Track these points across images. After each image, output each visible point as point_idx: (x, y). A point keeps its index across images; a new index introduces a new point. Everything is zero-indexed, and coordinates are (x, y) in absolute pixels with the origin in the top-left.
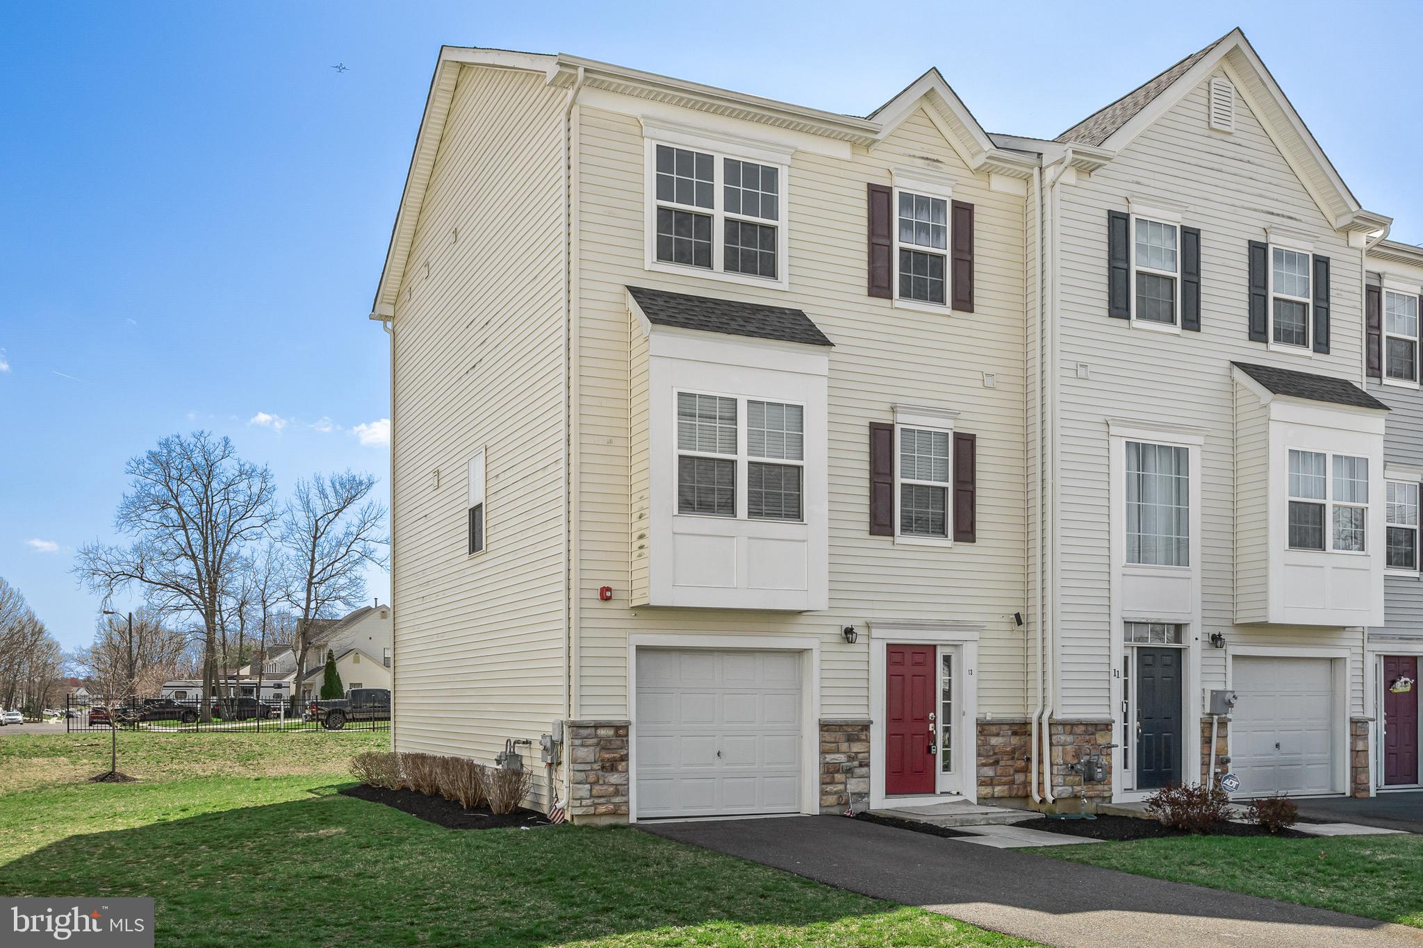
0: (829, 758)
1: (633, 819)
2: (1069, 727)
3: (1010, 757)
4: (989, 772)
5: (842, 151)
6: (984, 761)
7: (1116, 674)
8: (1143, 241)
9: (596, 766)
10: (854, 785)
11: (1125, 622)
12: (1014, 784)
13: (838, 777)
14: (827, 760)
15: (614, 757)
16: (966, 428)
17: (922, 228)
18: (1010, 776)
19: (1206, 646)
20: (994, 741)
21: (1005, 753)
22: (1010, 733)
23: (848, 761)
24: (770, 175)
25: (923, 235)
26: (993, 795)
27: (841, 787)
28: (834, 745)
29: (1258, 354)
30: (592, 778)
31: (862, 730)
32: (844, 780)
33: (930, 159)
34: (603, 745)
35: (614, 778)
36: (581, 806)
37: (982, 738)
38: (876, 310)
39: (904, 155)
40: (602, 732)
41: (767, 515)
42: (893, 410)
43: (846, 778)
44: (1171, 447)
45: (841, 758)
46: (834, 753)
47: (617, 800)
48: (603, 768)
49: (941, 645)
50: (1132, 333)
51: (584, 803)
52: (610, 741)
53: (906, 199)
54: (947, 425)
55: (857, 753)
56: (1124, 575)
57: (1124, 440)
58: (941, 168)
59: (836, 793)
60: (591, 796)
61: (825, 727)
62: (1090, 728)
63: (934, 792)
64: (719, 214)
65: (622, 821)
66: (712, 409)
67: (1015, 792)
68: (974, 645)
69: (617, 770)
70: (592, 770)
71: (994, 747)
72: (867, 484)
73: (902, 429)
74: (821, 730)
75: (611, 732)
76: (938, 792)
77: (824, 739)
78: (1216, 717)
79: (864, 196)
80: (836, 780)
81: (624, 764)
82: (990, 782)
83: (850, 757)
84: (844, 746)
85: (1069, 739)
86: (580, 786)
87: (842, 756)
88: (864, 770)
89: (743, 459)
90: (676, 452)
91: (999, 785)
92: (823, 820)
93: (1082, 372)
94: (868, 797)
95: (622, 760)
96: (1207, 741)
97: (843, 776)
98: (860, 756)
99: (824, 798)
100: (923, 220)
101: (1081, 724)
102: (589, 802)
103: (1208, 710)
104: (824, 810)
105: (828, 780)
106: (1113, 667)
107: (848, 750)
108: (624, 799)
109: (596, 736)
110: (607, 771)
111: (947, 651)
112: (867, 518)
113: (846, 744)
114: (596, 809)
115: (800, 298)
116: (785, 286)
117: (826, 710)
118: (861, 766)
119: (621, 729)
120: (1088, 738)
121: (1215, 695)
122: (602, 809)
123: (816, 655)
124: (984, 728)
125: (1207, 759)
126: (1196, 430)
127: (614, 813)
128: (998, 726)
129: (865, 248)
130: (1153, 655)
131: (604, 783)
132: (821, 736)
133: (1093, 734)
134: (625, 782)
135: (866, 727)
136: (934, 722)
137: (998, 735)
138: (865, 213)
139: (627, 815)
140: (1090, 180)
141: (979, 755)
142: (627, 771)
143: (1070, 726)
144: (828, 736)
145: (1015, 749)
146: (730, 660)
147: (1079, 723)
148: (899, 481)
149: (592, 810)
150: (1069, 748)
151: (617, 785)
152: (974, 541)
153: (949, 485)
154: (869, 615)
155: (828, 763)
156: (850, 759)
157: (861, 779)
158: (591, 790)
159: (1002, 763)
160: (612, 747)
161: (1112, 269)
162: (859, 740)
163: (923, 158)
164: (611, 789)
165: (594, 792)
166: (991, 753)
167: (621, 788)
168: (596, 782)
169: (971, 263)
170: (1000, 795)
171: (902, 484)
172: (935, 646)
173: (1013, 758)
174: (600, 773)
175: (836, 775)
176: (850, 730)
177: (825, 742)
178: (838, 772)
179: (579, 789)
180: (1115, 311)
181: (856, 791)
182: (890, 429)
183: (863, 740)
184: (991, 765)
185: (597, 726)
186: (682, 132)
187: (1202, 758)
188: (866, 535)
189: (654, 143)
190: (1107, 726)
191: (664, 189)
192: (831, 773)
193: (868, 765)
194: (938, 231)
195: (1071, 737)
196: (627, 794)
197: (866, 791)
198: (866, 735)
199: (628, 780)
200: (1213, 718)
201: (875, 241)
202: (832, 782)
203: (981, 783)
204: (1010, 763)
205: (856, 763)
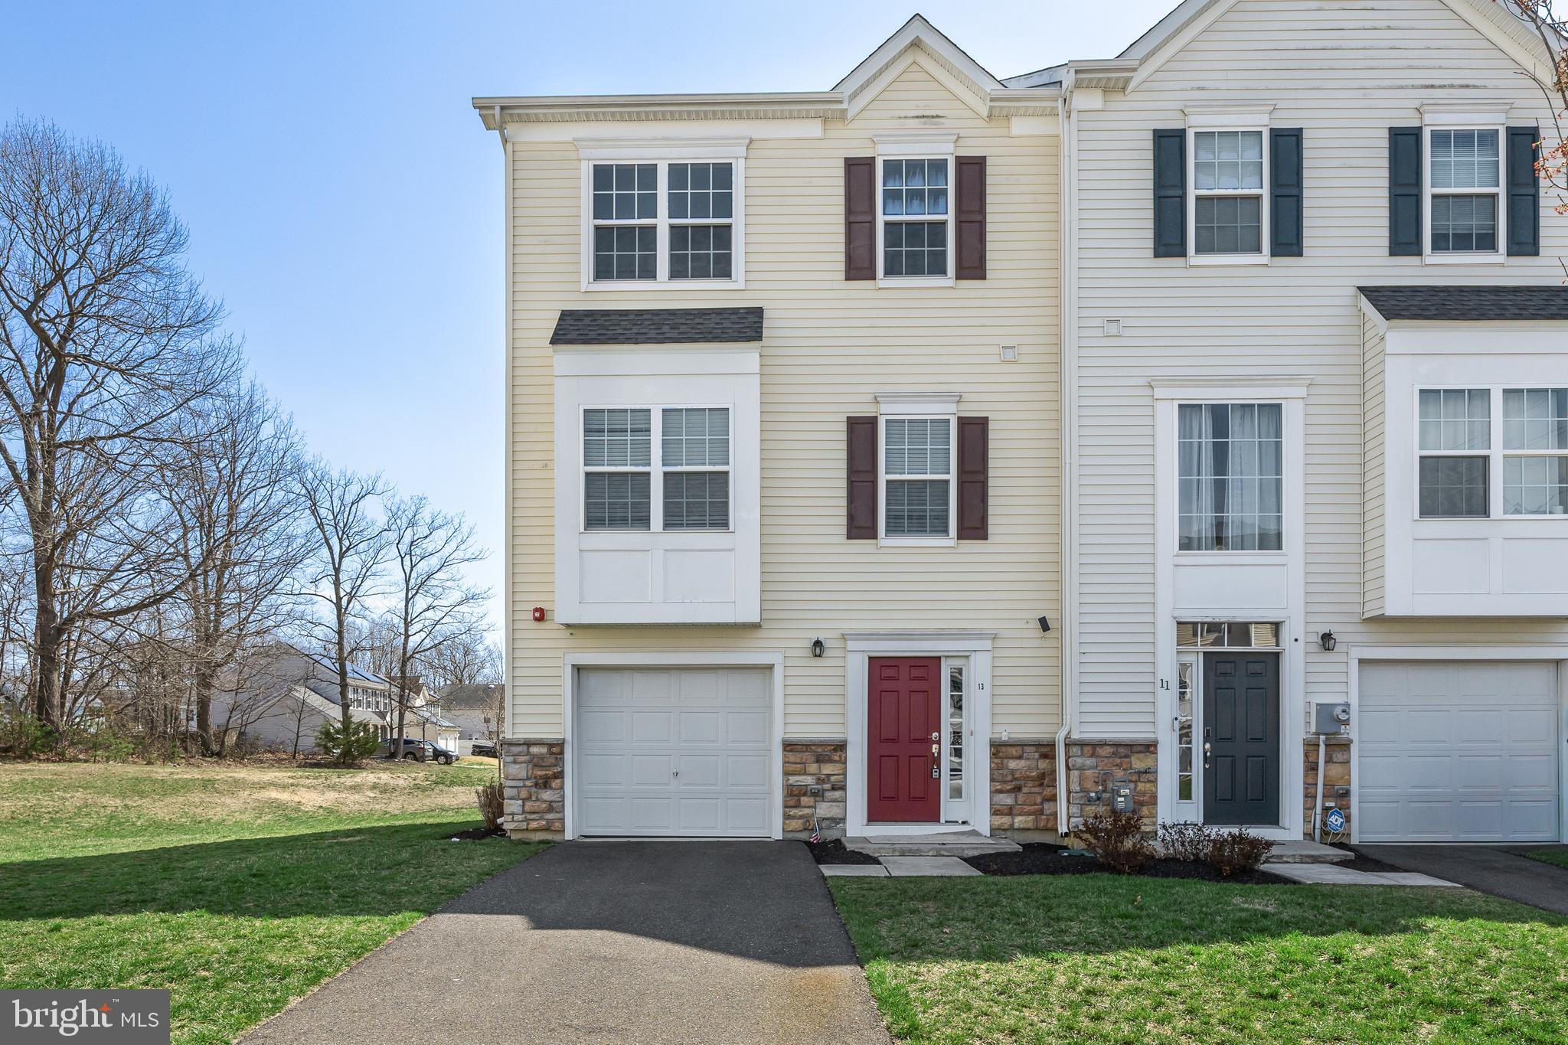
0: (793, 780)
1: (569, 835)
2: (1089, 748)
3: (1037, 783)
4: (1007, 800)
5: (813, 129)
6: (999, 787)
7: (1165, 685)
8: (1206, 157)
9: (528, 783)
10: (824, 810)
11: (1179, 623)
12: (1042, 814)
13: (804, 800)
14: (790, 782)
15: (546, 774)
16: (972, 411)
17: (916, 195)
18: (1035, 804)
19: (1314, 648)
20: (1013, 764)
21: (1033, 779)
22: (1037, 755)
23: (817, 784)
24: (724, 173)
25: (916, 203)
26: (1012, 825)
27: (807, 811)
28: (799, 766)
29: (1406, 272)
30: (524, 794)
31: (835, 750)
32: (812, 804)
33: (928, 117)
34: (536, 762)
35: (547, 795)
36: (513, 821)
37: (997, 761)
38: (854, 294)
39: (892, 118)
40: (534, 750)
41: (688, 525)
42: (876, 401)
43: (816, 801)
44: (1254, 405)
45: (808, 780)
46: (799, 774)
47: (550, 816)
48: (536, 785)
49: (946, 657)
50: (1193, 272)
51: (516, 818)
52: (543, 759)
53: (893, 168)
54: (949, 411)
55: (828, 775)
56: (1176, 566)
57: (1176, 404)
58: (943, 124)
59: (801, 817)
60: (524, 812)
61: (789, 746)
62: (1122, 750)
63: (939, 821)
64: (663, 222)
65: (557, 838)
66: (623, 422)
67: (1042, 824)
68: (989, 655)
69: (551, 788)
70: (524, 786)
71: (1013, 772)
72: (844, 483)
73: (887, 421)
74: (784, 750)
75: (544, 750)
76: (942, 820)
77: (787, 760)
78: (1322, 737)
79: (841, 172)
80: (803, 804)
81: (558, 781)
82: (1010, 811)
83: (819, 779)
84: (813, 768)
85: (1089, 762)
86: (513, 801)
87: (809, 778)
88: (837, 794)
89: (657, 470)
90: (583, 469)
91: (1019, 815)
92: (786, 845)
93: (1113, 329)
94: (844, 823)
95: (556, 778)
96: (1311, 767)
97: (812, 799)
98: (833, 778)
99: (787, 822)
100: (916, 186)
101: (1106, 744)
102: (520, 817)
103: (1313, 729)
104: (790, 836)
105: (791, 803)
106: (1160, 676)
107: (817, 772)
108: (558, 816)
109: (528, 753)
110: (540, 788)
111: (957, 663)
112: (844, 521)
113: (815, 765)
114: (528, 824)
115: (759, 295)
116: (741, 285)
117: (790, 728)
118: (834, 789)
119: (556, 748)
120: (1118, 761)
121: (1324, 710)
122: (534, 825)
123: (778, 672)
124: (999, 749)
125: (1312, 790)
126: (1290, 380)
127: (547, 829)
128: (1020, 748)
129: (842, 229)
130: (1234, 662)
131: (537, 800)
132: (784, 756)
133: (1127, 756)
134: (560, 799)
135: (841, 747)
136: (939, 742)
137: (1020, 757)
138: (842, 191)
139: (562, 831)
140: (1127, 98)
141: (992, 780)
142: (562, 788)
143: (1092, 747)
144: (792, 757)
145: (1044, 774)
146: (687, 678)
147: (1103, 744)
148: (883, 477)
149: (524, 826)
150: (1088, 773)
151: (551, 802)
152: (985, 538)
153: (952, 477)
154: (848, 626)
155: (791, 785)
156: (820, 781)
157: (834, 804)
158: (523, 806)
159: (1025, 790)
160: (544, 764)
161: (1159, 200)
162: (831, 761)
163: (917, 117)
164: (544, 805)
165: (526, 808)
166: (1010, 778)
167: (555, 805)
168: (529, 798)
169: (982, 224)
170: (1022, 826)
171: (888, 482)
172: (939, 658)
173: (1041, 785)
174: (534, 790)
175: (802, 798)
176: (820, 750)
177: (789, 762)
178: (805, 794)
179: (510, 804)
180: (1162, 249)
181: (828, 816)
182: (873, 422)
183: (835, 762)
184: (1009, 791)
185: (528, 744)
186: (620, 147)
187: (1306, 789)
188: (843, 539)
189: (591, 164)
190: (1149, 748)
191: (601, 207)
192: (795, 796)
193: (843, 788)
194: (939, 195)
195: (1094, 760)
196: (563, 811)
197: (841, 816)
198: (840, 756)
199: (563, 796)
200: (1319, 738)
201: (852, 219)
202: (797, 806)
203: (995, 812)
204: (1037, 790)
205: (827, 786)
